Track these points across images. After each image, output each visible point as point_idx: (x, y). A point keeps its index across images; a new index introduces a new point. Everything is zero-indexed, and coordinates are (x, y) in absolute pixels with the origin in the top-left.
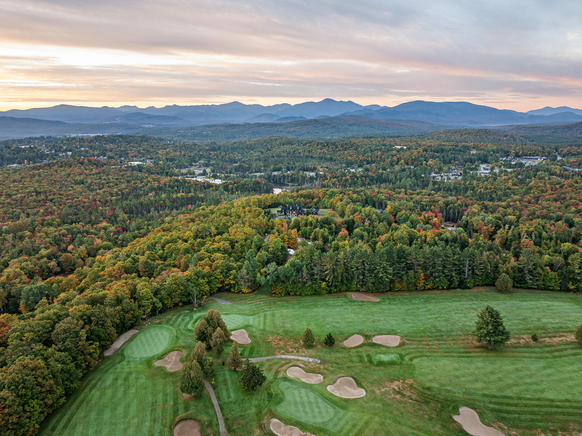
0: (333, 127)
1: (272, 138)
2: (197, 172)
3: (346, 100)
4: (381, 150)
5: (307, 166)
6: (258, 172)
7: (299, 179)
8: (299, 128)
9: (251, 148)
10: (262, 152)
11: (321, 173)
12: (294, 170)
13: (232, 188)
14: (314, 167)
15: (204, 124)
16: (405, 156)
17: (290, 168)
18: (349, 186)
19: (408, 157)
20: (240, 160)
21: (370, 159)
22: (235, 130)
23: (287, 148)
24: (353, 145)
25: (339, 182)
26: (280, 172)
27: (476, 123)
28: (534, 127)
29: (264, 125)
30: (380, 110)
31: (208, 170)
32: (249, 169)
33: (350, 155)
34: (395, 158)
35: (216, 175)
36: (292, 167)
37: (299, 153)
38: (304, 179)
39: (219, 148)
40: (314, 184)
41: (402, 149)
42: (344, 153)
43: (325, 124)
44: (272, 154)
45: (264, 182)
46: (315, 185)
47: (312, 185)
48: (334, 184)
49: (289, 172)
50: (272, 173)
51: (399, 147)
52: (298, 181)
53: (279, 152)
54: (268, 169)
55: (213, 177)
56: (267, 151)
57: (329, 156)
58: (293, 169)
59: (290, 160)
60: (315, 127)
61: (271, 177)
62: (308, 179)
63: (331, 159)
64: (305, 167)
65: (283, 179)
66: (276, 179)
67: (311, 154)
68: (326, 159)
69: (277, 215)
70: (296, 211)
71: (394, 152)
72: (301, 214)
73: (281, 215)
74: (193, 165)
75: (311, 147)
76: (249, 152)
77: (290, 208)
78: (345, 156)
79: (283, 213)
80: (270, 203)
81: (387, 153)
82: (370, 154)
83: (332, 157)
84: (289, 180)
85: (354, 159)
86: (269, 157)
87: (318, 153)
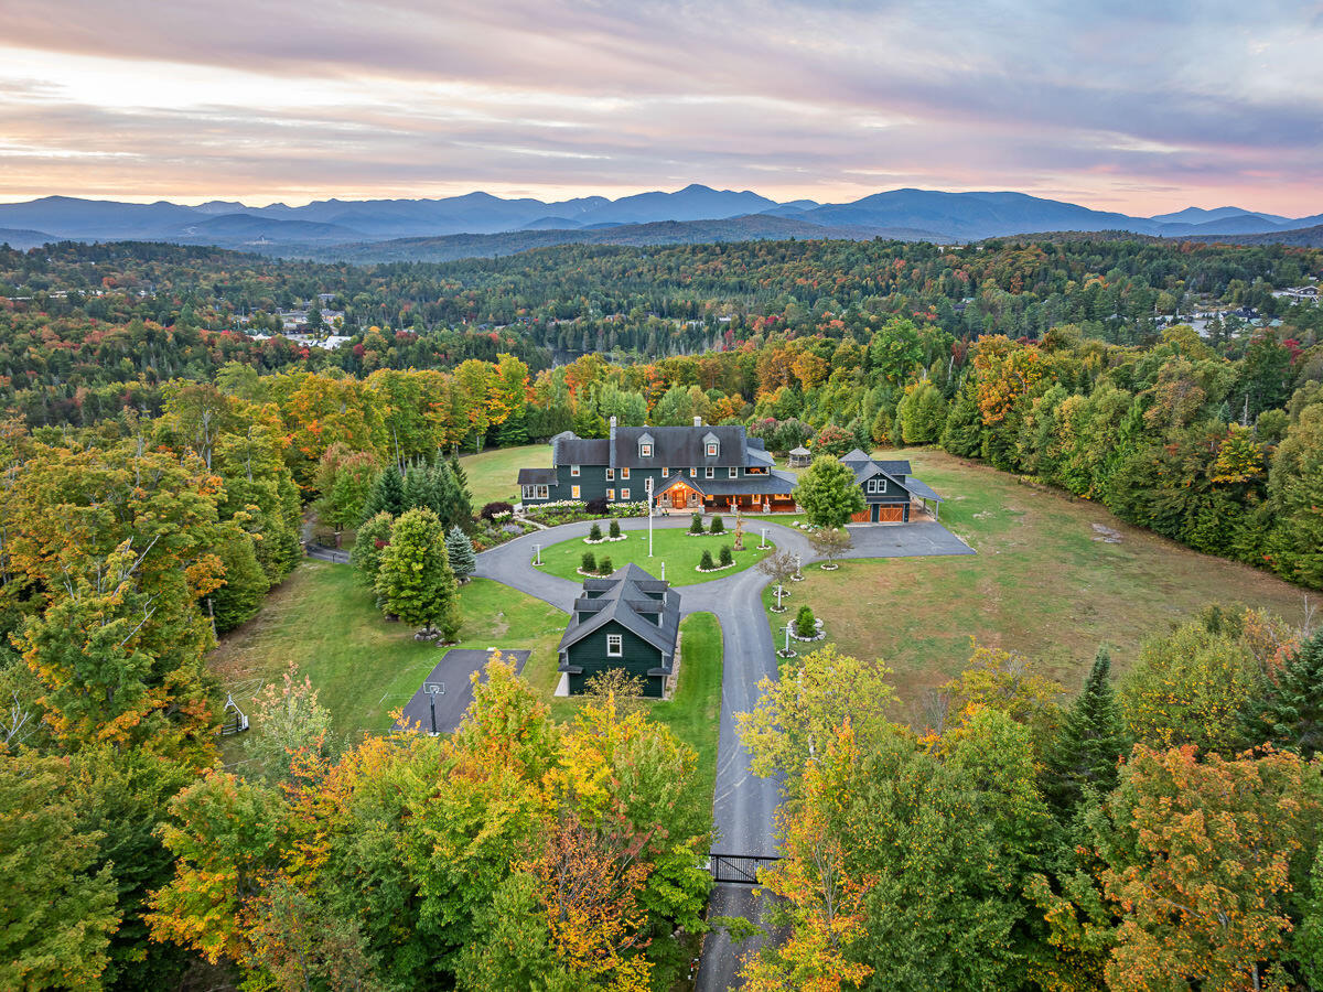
2: (296, 321)
3: (738, 190)
5: (669, 301)
7: (646, 336)
8: (630, 240)
9: (498, 267)
10: (525, 275)
11: (722, 319)
12: (627, 312)
13: (377, 363)
14: (694, 304)
16: (997, 267)
17: (614, 306)
19: (1009, 269)
20: (456, 293)
21: (871, 283)
22: (471, 247)
23: (603, 263)
24: (803, 248)
29: (543, 234)
30: (818, 210)
31: (334, 318)
32: (474, 315)
33: (801, 275)
34: (960, 275)
35: (355, 331)
37: (640, 275)
38: (667, 335)
41: (970, 251)
42: (781, 269)
44: (557, 279)
45: (511, 343)
49: (609, 318)
52: (643, 342)
53: (579, 273)
56: (541, 272)
57: (734, 279)
58: (623, 309)
60: (671, 239)
61: (544, 332)
62: (682, 335)
63: (741, 288)
64: (664, 305)
65: (591, 337)
66: (564, 338)
67: (675, 276)
68: (725, 287)
69: (520, 518)
70: (693, 474)
71: (950, 257)
72: (739, 508)
73: (550, 513)
74: (294, 307)
75: (673, 259)
76: (489, 276)
77: (635, 448)
78: (787, 277)
79: (576, 491)
80: (501, 412)
81: (926, 262)
82: (868, 268)
83: (743, 282)
84: (611, 339)
85: (819, 284)
86: (546, 285)
87: (698, 273)
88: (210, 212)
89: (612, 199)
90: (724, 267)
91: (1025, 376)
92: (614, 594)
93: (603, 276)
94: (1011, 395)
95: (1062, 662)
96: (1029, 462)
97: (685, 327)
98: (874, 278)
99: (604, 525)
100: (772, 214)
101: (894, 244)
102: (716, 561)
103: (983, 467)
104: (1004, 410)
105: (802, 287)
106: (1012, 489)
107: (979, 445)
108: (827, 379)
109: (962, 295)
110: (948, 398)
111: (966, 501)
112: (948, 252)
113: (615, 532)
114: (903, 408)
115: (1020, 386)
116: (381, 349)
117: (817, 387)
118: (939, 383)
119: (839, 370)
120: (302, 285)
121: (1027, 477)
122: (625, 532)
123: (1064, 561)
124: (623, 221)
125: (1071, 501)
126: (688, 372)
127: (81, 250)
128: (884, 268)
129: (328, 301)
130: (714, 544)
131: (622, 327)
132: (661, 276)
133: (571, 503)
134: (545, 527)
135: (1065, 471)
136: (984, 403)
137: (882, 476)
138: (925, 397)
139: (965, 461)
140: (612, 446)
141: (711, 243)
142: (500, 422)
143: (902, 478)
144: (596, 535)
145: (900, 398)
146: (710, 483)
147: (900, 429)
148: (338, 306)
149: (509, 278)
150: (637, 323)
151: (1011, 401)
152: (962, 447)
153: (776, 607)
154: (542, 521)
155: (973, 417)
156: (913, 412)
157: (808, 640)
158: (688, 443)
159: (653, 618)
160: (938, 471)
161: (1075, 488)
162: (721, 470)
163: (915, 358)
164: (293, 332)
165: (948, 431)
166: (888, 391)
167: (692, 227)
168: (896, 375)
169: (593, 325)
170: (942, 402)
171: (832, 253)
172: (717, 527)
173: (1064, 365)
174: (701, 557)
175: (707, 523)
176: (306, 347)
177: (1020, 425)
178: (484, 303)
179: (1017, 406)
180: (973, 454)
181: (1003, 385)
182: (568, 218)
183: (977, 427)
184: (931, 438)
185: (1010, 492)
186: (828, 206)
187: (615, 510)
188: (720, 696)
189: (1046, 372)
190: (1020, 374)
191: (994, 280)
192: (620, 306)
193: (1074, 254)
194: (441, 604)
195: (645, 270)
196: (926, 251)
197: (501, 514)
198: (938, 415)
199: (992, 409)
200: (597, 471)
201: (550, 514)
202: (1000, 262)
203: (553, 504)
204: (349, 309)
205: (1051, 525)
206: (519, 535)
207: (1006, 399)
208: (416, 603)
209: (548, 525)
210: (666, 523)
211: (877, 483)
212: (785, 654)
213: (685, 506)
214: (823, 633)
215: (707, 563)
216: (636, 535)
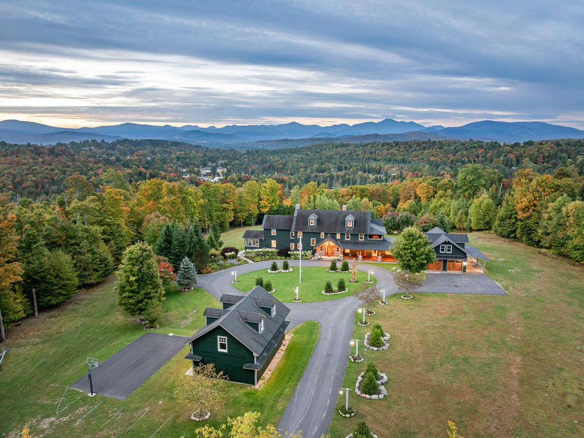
3: (407, 121)
5: (368, 166)
9: (296, 151)
10: (307, 155)
11: (393, 174)
12: (348, 170)
17: (343, 167)
19: (536, 154)
20: (276, 161)
23: (341, 150)
24: (434, 143)
26: (326, 172)
30: (444, 130)
33: (433, 156)
34: (512, 156)
37: (357, 155)
38: (365, 180)
42: (423, 153)
44: (320, 156)
49: (339, 172)
50: (312, 172)
53: (330, 154)
56: (314, 154)
57: (401, 157)
61: (310, 178)
62: (372, 180)
63: (404, 161)
64: (366, 167)
65: (331, 181)
67: (373, 156)
68: (396, 161)
69: (241, 256)
70: (338, 236)
71: (506, 148)
72: (364, 258)
74: (207, 166)
75: (373, 148)
76: (292, 155)
77: (307, 221)
78: (426, 157)
79: (274, 243)
81: (494, 150)
82: (465, 152)
83: (405, 159)
85: (441, 159)
86: (315, 159)
87: (384, 154)
88: (185, 129)
89: (351, 125)
90: (396, 152)
91: (544, 191)
92: (235, 307)
93: (341, 156)
94: (535, 202)
95: (572, 388)
96: (546, 241)
97: (374, 177)
98: (468, 157)
99: (282, 263)
100: (422, 131)
101: (479, 142)
102: (335, 288)
103: (517, 243)
104: (531, 210)
105: (433, 161)
106: (534, 256)
107: (515, 231)
108: (434, 197)
109: (512, 166)
110: (498, 205)
111: (505, 262)
112: (505, 145)
113: (286, 267)
114: (471, 210)
115: (540, 197)
116: (235, 182)
117: (429, 201)
118: (494, 197)
119: (440, 192)
120: (213, 157)
121: (544, 250)
122: (292, 267)
123: (570, 304)
124: (355, 135)
125: (574, 265)
126: (363, 192)
127: (130, 142)
128: (473, 153)
129: (221, 164)
130: (335, 278)
131: (345, 176)
132: (367, 156)
133: (270, 250)
134: (252, 262)
135: (570, 246)
136: (519, 206)
137: (449, 243)
138: (484, 203)
139: (506, 239)
140: (295, 219)
141: (391, 141)
142: (265, 211)
143: (463, 245)
144: (274, 268)
145: (470, 205)
146: (347, 242)
147: (470, 222)
148: (224, 166)
149: (300, 156)
150: (352, 175)
151: (535, 205)
152: (504, 232)
153: (361, 322)
154: (252, 259)
155: (511, 215)
156: (478, 212)
157: (375, 349)
158: (337, 219)
160: (490, 244)
161: (577, 257)
162: (355, 235)
163: (480, 184)
164: (204, 175)
165: (497, 222)
166: (465, 202)
167: (385, 136)
168: (469, 194)
169: (332, 175)
170: (494, 207)
171: (448, 146)
172: (345, 268)
173: (569, 186)
174: (325, 285)
175: (339, 265)
176: (203, 181)
177: (540, 219)
178: (286, 165)
179: (538, 208)
180: (511, 236)
181: (530, 196)
182: (331, 133)
183: (514, 220)
184: (486, 226)
185: (534, 258)
186: (449, 128)
187: (293, 255)
188: (294, 389)
189: (557, 188)
190: (541, 189)
191: (528, 158)
192: (346, 168)
193: (571, 146)
194: (147, 303)
195: (360, 153)
196: (494, 145)
197: (230, 254)
198: (491, 214)
199: (523, 210)
200: (286, 233)
201: (258, 255)
202: (532, 150)
203: (260, 250)
204: (228, 167)
205: (560, 279)
206: (236, 265)
207: (532, 204)
208: (131, 301)
209: (254, 261)
211: (446, 246)
212: (355, 359)
213: (333, 255)
214: (387, 345)
215: (329, 289)
216: (296, 269)
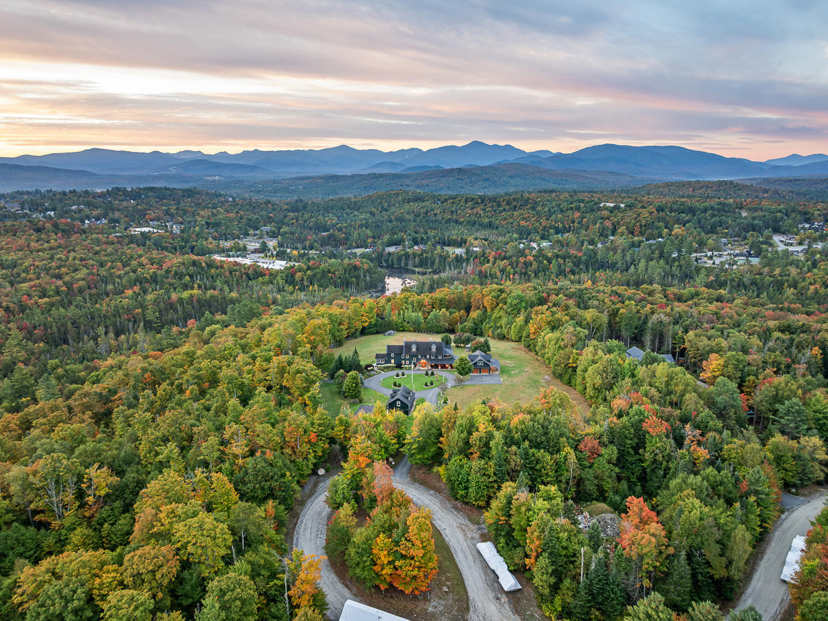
0: (485, 180)
1: (390, 192)
2: (253, 245)
3: (502, 144)
4: (578, 209)
5: (449, 237)
6: (362, 247)
7: (434, 260)
8: (434, 180)
9: (356, 206)
10: (373, 214)
11: (475, 249)
12: (426, 244)
13: (302, 279)
14: (462, 239)
15: (295, 176)
16: (628, 220)
17: (419, 239)
18: (533, 275)
19: (633, 221)
20: (334, 226)
21: (561, 226)
22: (339, 183)
23: (415, 206)
24: (527, 201)
25: (512, 268)
26: (400, 248)
27: (694, 176)
28: (795, 180)
29: (381, 176)
30: (551, 157)
31: (272, 244)
32: (345, 242)
33: (524, 219)
34: (608, 224)
35: (285, 252)
36: (422, 239)
37: (435, 215)
38: (445, 260)
39: (304, 208)
40: (463, 271)
41: (617, 208)
42: (513, 214)
43: (473, 174)
44: (389, 217)
45: (366, 267)
46: (466, 273)
47: (460, 273)
48: (502, 271)
49: (416, 248)
50: (384, 249)
51: (612, 205)
52: (433, 263)
53: (402, 213)
54: (379, 242)
55: (278, 255)
56: (381, 212)
57: (487, 220)
58: (424, 242)
59: (420, 227)
60: (458, 179)
61: (382, 256)
62: (453, 260)
63: (490, 225)
64: (446, 238)
65: (406, 260)
66: (392, 260)
67: (454, 217)
68: (481, 225)
69: (376, 369)
70: (428, 357)
71: (603, 212)
72: (442, 368)
73: (385, 368)
74: (248, 235)
75: (455, 206)
76: (352, 213)
77: (411, 349)
78: (516, 220)
79: (393, 361)
80: (366, 321)
81: (591, 214)
82: (560, 216)
83: (491, 222)
84: (416, 261)
85: (532, 225)
86: (383, 221)
87: (467, 215)
88: (183, 157)
89: (425, 150)
90: (482, 212)
91: (542, 324)
92: (399, 393)
93: (415, 216)
94: (538, 330)
96: (539, 354)
97: (455, 254)
98: (563, 222)
99: (400, 372)
102: (429, 384)
103: (531, 353)
104: (537, 334)
106: (532, 362)
107: (530, 345)
108: (496, 308)
109: (607, 235)
111: (513, 367)
113: (403, 375)
114: (513, 328)
115: (541, 327)
116: (303, 271)
117: (493, 311)
119: (501, 305)
121: (540, 358)
122: (406, 375)
125: (547, 367)
128: (569, 216)
129: (267, 232)
130: (428, 380)
131: (422, 253)
132: (447, 216)
133: (391, 365)
134: (383, 372)
136: (531, 332)
138: (518, 325)
139: (527, 350)
140: (404, 348)
141: (476, 196)
142: (366, 325)
143: (489, 361)
144: (397, 375)
145: (513, 323)
146: (433, 360)
147: (512, 335)
148: (273, 235)
149: (363, 215)
150: (430, 252)
152: (526, 345)
153: (440, 397)
154: (382, 370)
155: (529, 335)
156: (515, 330)
158: (427, 347)
159: (407, 398)
160: (514, 354)
161: (547, 363)
162: (436, 356)
164: (253, 253)
165: (523, 339)
166: (512, 319)
169: (407, 252)
171: (542, 205)
172: (433, 374)
174: (424, 383)
175: (430, 373)
176: (267, 269)
180: (529, 348)
181: (536, 326)
182: (398, 162)
183: (530, 339)
184: (520, 340)
186: (559, 155)
187: (404, 368)
189: (548, 323)
190: (540, 323)
191: (625, 227)
194: (359, 394)
195: (439, 212)
196: (592, 208)
197: (370, 368)
198: (522, 332)
199: (533, 334)
200: (399, 355)
202: (631, 216)
203: (386, 365)
204: (279, 237)
205: (532, 376)
206: (376, 375)
208: (353, 393)
210: (418, 372)
213: (426, 367)
215: (426, 385)
216: (409, 376)
